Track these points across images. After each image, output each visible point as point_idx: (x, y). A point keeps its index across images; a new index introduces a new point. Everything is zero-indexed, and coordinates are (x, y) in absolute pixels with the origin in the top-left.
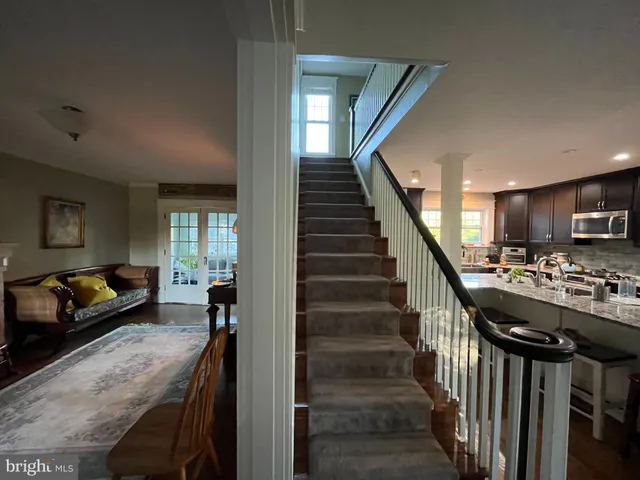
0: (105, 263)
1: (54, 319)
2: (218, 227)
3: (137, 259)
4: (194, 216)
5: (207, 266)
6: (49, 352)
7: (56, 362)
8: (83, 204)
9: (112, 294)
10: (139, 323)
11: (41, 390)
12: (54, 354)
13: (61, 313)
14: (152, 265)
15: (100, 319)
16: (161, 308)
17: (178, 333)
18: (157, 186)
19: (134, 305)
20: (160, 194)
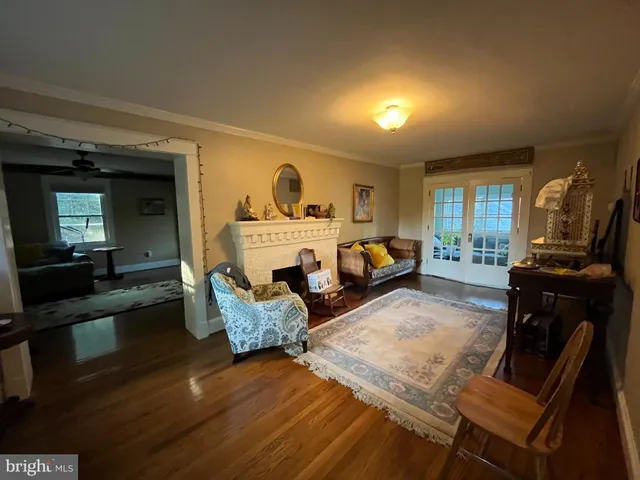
0: (383, 235)
1: (362, 274)
2: (487, 201)
3: (403, 233)
4: (460, 191)
5: (472, 244)
6: (359, 297)
7: (365, 305)
8: (372, 187)
9: (391, 261)
10: (411, 289)
11: (362, 323)
12: (362, 299)
13: (365, 270)
14: (418, 239)
15: (385, 280)
16: (423, 279)
17: (448, 306)
18: (423, 164)
19: (405, 272)
20: (427, 172)
